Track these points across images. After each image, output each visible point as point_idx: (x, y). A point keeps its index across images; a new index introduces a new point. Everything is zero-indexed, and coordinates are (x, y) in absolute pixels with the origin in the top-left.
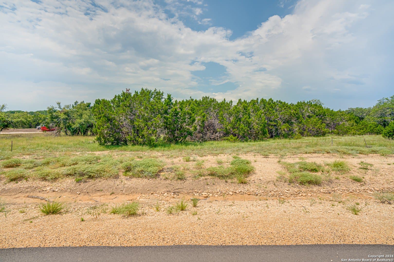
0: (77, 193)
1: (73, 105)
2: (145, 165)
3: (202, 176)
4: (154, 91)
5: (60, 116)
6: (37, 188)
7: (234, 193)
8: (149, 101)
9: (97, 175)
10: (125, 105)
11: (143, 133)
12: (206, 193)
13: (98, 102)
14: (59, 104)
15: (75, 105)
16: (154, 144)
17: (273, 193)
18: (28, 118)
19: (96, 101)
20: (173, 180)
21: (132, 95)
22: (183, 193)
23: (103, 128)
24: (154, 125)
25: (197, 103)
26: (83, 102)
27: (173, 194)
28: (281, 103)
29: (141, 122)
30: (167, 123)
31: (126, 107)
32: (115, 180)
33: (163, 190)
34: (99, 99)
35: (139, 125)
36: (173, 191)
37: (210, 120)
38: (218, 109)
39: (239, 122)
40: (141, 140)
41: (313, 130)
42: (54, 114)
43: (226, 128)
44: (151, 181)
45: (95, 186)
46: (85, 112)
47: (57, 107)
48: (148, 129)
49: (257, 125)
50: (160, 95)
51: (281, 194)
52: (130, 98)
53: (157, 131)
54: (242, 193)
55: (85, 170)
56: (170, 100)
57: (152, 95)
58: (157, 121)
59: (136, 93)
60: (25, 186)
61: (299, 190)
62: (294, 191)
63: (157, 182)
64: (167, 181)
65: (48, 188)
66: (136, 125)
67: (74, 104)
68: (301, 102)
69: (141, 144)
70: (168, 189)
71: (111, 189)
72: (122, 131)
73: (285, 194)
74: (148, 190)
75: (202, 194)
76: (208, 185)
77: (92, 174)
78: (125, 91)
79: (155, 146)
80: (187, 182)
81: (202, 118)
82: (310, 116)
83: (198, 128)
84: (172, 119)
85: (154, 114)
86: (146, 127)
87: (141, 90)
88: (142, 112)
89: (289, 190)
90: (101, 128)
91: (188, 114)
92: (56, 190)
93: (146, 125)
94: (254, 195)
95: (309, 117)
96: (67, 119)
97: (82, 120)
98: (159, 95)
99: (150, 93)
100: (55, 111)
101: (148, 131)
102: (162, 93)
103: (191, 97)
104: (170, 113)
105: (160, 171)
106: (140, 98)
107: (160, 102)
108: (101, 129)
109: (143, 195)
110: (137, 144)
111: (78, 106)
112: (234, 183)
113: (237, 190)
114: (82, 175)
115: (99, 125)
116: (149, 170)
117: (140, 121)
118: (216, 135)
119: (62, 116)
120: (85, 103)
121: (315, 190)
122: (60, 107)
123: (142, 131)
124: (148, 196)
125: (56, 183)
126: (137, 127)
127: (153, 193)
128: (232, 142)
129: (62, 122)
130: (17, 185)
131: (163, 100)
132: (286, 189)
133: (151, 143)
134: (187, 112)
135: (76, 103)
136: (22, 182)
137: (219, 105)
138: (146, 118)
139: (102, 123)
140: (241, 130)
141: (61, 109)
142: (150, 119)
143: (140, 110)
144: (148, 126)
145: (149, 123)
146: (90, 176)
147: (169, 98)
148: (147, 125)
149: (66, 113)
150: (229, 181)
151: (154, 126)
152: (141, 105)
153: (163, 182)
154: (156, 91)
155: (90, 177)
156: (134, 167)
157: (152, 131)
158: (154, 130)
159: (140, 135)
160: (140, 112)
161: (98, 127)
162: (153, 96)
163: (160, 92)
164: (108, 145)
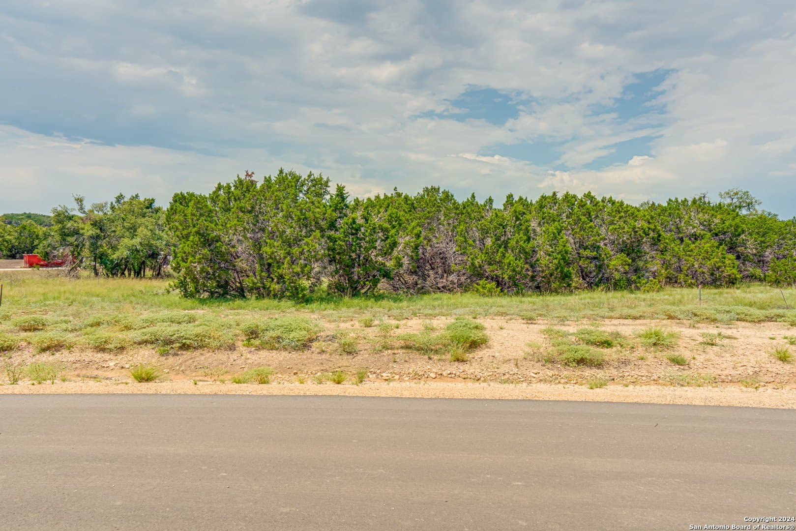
0: (164, 370)
1: (112, 203)
2: (285, 328)
3: (388, 349)
4: (307, 178)
5: (83, 229)
6: (91, 363)
7: (439, 375)
8: (295, 200)
9: (196, 344)
10: (242, 207)
11: (280, 271)
12: (389, 375)
13: (181, 200)
14: (80, 201)
15: (116, 205)
16: (304, 295)
17: (507, 376)
18: (6, 234)
19: (175, 197)
20: (334, 355)
21: (259, 186)
22: (349, 373)
23: (195, 259)
24: (306, 254)
25: (409, 202)
26: (137, 196)
27: (331, 374)
28: (613, 203)
29: (278, 247)
30: (333, 250)
31: (243, 212)
32: (229, 353)
33: (315, 369)
34: (181, 193)
35: (273, 253)
36: (332, 371)
37: (437, 243)
38: (456, 220)
39: (502, 250)
40: (277, 287)
41: (700, 270)
42: (69, 224)
43: (473, 264)
44: (295, 355)
45: (193, 362)
46: (143, 220)
47: (74, 209)
48: (293, 263)
49: (548, 257)
50: (321, 184)
51: (522, 380)
52: (255, 193)
53: (312, 269)
54: (453, 375)
55: (175, 334)
56: (343, 199)
57: (303, 185)
58: (312, 246)
59: (268, 180)
60: (69, 360)
61: (557, 374)
62: (547, 375)
63: (305, 357)
64: (323, 356)
65: (112, 364)
66: (266, 253)
67: (114, 200)
68: (676, 199)
69: (275, 296)
70: (323, 367)
71: (224, 366)
72: (234, 266)
73: (530, 379)
74: (289, 368)
75: (382, 376)
76: (395, 362)
77: (188, 342)
78: (243, 177)
79: (307, 301)
80: (359, 357)
81: (414, 240)
82: (698, 234)
83: (405, 261)
84: (344, 241)
85: (306, 228)
86: (289, 258)
87: (278, 172)
88: (279, 226)
89: (539, 373)
90: (190, 259)
91: (382, 229)
92: (127, 366)
93: (289, 253)
94: (473, 379)
95: (695, 237)
96: (98, 237)
97: (137, 241)
98: (319, 185)
99: (298, 181)
100: (70, 218)
101: (294, 266)
102: (327, 182)
103: (395, 189)
104: (342, 227)
105: (311, 340)
106: (276, 193)
107: (319, 203)
108: (189, 261)
109: (280, 376)
110: (268, 295)
111: (126, 206)
112: (443, 360)
113: (445, 370)
114: (168, 342)
115: (185, 253)
116: (291, 337)
117: (276, 244)
118: (451, 278)
119: (89, 231)
120: (142, 199)
121: (587, 374)
122: (81, 208)
123: (279, 267)
124: (287, 377)
125: (123, 356)
126: (269, 259)
127: (297, 373)
128: (484, 295)
129: (87, 244)
130: (54, 357)
131: (328, 197)
132: (533, 371)
133: (298, 293)
134: (380, 225)
135: (119, 198)
136: (62, 354)
137: (457, 209)
138: (289, 237)
139: (192, 247)
140: (506, 267)
141: (84, 212)
142: (297, 240)
143: (275, 221)
144: (292, 258)
145: (295, 250)
146: (184, 344)
147: (341, 194)
148: (289, 255)
149: (98, 224)
150: (436, 357)
151: (306, 256)
152: (278, 209)
153: (315, 356)
154: (312, 177)
155: (185, 347)
156: (263, 331)
157: (301, 268)
158: (306, 266)
159: (276, 276)
160: (276, 225)
161: (182, 258)
162: (305, 188)
163: (321, 179)
164: (201, 297)
